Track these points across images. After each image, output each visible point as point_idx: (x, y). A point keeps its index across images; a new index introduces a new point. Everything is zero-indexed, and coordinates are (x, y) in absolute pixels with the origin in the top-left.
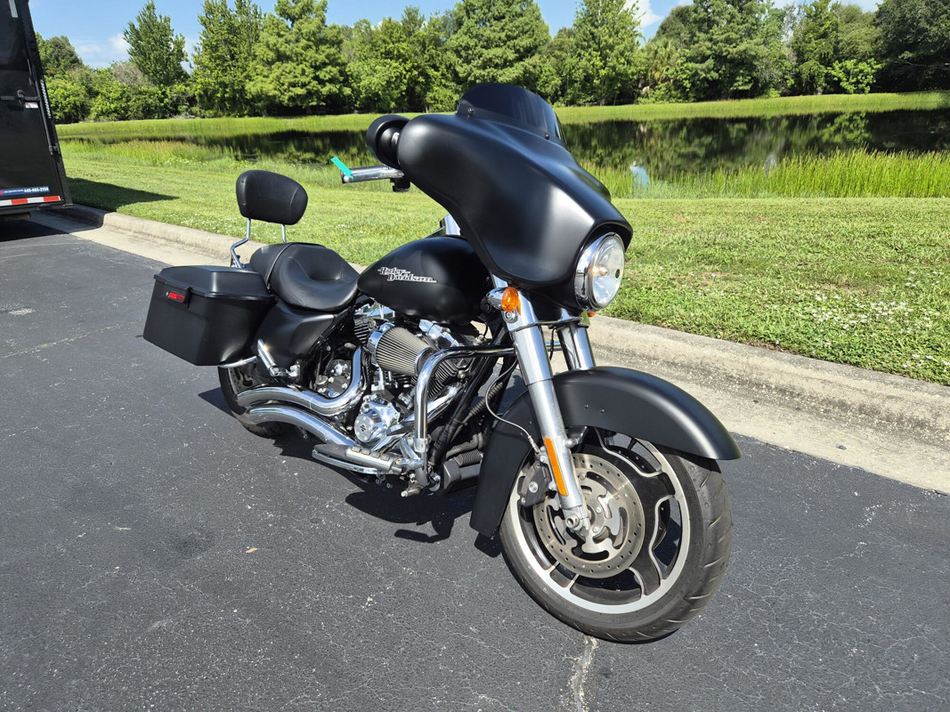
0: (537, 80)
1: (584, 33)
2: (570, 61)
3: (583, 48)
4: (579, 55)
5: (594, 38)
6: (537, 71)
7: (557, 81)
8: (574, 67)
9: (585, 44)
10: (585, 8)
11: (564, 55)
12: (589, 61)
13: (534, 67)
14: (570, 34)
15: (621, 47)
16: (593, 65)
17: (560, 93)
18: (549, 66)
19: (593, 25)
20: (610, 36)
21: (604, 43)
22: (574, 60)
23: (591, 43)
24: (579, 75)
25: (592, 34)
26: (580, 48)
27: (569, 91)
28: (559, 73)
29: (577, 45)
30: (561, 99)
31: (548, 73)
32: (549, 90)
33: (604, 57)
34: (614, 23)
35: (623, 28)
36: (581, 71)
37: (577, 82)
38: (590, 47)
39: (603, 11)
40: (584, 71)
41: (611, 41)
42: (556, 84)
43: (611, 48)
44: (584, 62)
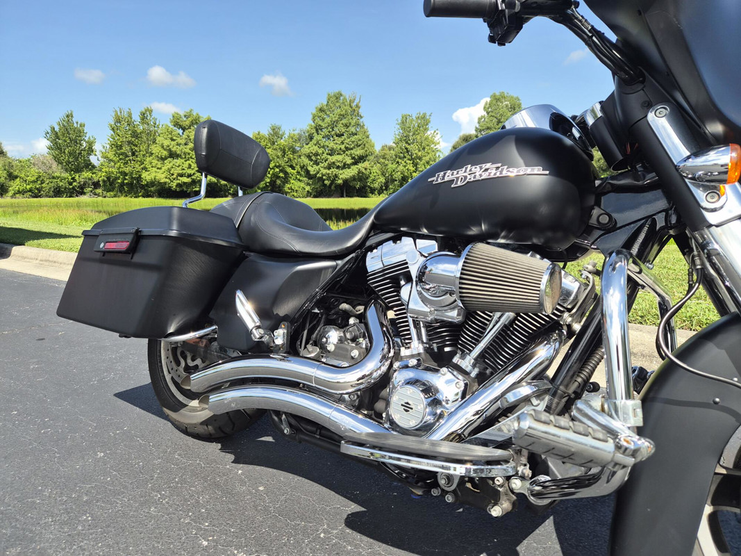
0: (367, 178)
1: (401, 148)
2: (391, 166)
3: (400, 158)
4: (398, 162)
5: (408, 152)
6: (367, 172)
7: (382, 180)
8: (394, 171)
9: (402, 155)
10: (401, 131)
11: (387, 162)
12: (405, 166)
13: (366, 169)
14: (390, 148)
15: (427, 158)
16: (408, 169)
17: (384, 188)
18: (376, 169)
19: (407, 143)
20: (419, 151)
21: (415, 155)
22: (394, 166)
23: (406, 155)
24: (398, 176)
25: (406, 149)
26: (398, 158)
27: (390, 186)
28: (383, 174)
29: (396, 156)
30: (385, 192)
31: (375, 174)
32: (376, 185)
33: (415, 165)
34: (422, 143)
35: (428, 145)
36: (399, 173)
37: (396, 180)
38: (405, 157)
39: (414, 134)
40: (402, 174)
41: (420, 154)
42: (381, 182)
43: (420, 159)
44: (401, 168)
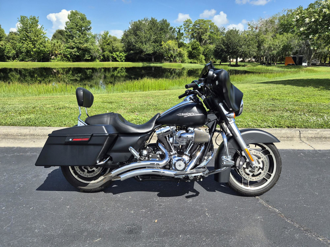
0: (4, 51)
1: (23, 35)
2: (19, 45)
3: (23, 40)
4: (23, 43)
5: (28, 37)
6: (3, 47)
7: (14, 52)
8: (21, 47)
9: (24, 38)
10: (22, 25)
11: (15, 42)
12: (28, 45)
13: (2, 45)
14: (16, 34)
15: (41, 41)
16: (29, 46)
17: (16, 56)
18: (9, 46)
19: (26, 32)
20: (35, 37)
21: (33, 39)
22: (21, 44)
23: (27, 38)
24: (24, 50)
25: (27, 35)
27: (20, 56)
28: (14, 49)
29: (21, 39)
30: (17, 58)
31: (9, 48)
32: (10, 55)
33: (34, 44)
34: (36, 33)
35: (40, 34)
36: (25, 48)
37: (23, 52)
38: (27, 40)
39: (30, 28)
40: (26, 49)
41: (36, 38)
42: (14, 53)
43: (36, 41)
44: (25, 45)
